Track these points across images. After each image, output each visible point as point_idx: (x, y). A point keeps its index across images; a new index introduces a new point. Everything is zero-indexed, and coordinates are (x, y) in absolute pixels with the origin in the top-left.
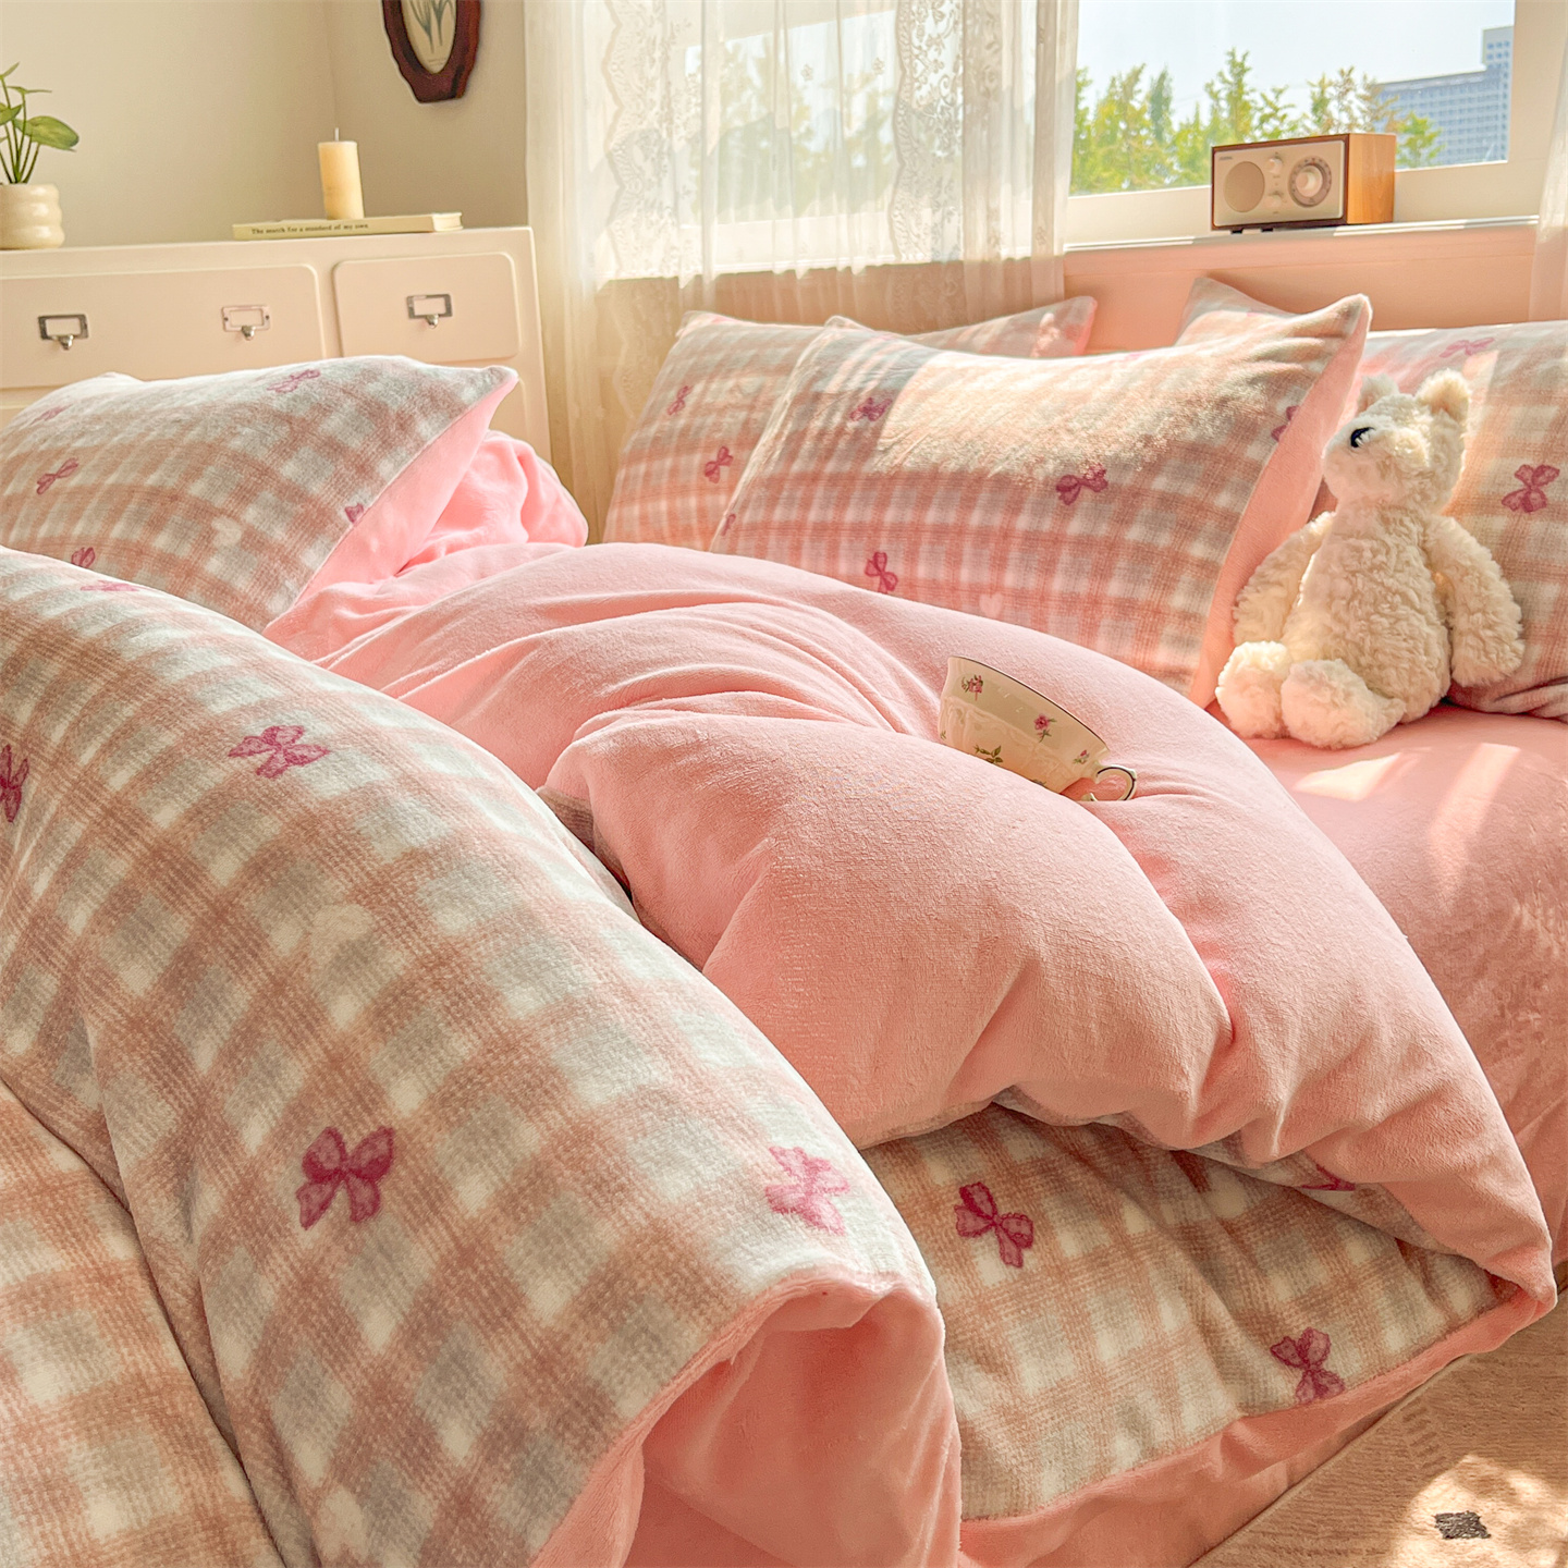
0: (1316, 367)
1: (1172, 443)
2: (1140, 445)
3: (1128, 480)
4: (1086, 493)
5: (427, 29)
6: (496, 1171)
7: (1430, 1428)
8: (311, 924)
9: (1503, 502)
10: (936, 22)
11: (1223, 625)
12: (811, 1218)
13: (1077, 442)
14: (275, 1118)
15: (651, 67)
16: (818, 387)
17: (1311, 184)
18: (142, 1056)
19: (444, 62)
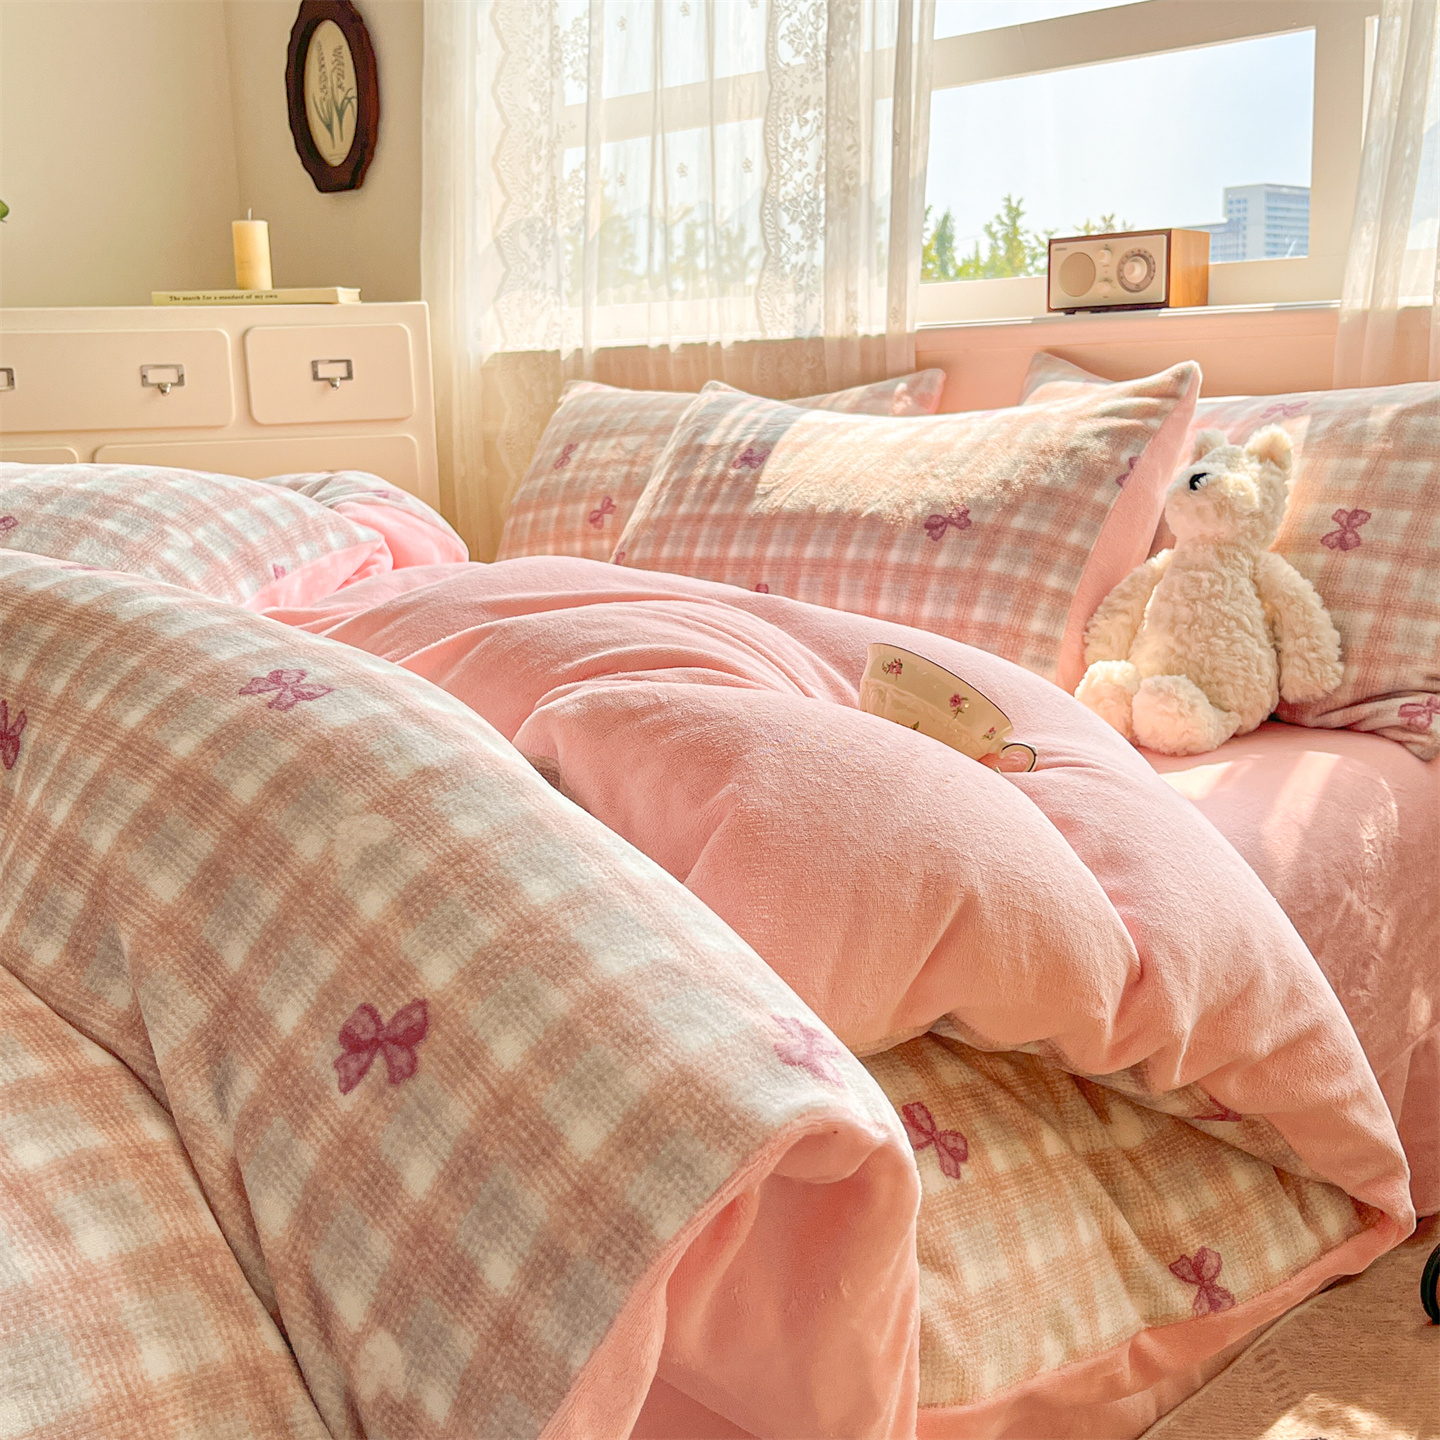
0: (1154, 423)
1: (1029, 488)
2: (999, 489)
3: (989, 519)
4: (952, 530)
5: (329, 127)
6: (528, 1030)
7: (1279, 1367)
8: (333, 832)
9: (1322, 541)
10: (801, 127)
11: (1075, 648)
12: (816, 1072)
13: (942, 486)
14: (309, 1001)
15: (538, 163)
16: (700, 439)
17: (1137, 272)
18: (172, 956)
19: (345, 156)
